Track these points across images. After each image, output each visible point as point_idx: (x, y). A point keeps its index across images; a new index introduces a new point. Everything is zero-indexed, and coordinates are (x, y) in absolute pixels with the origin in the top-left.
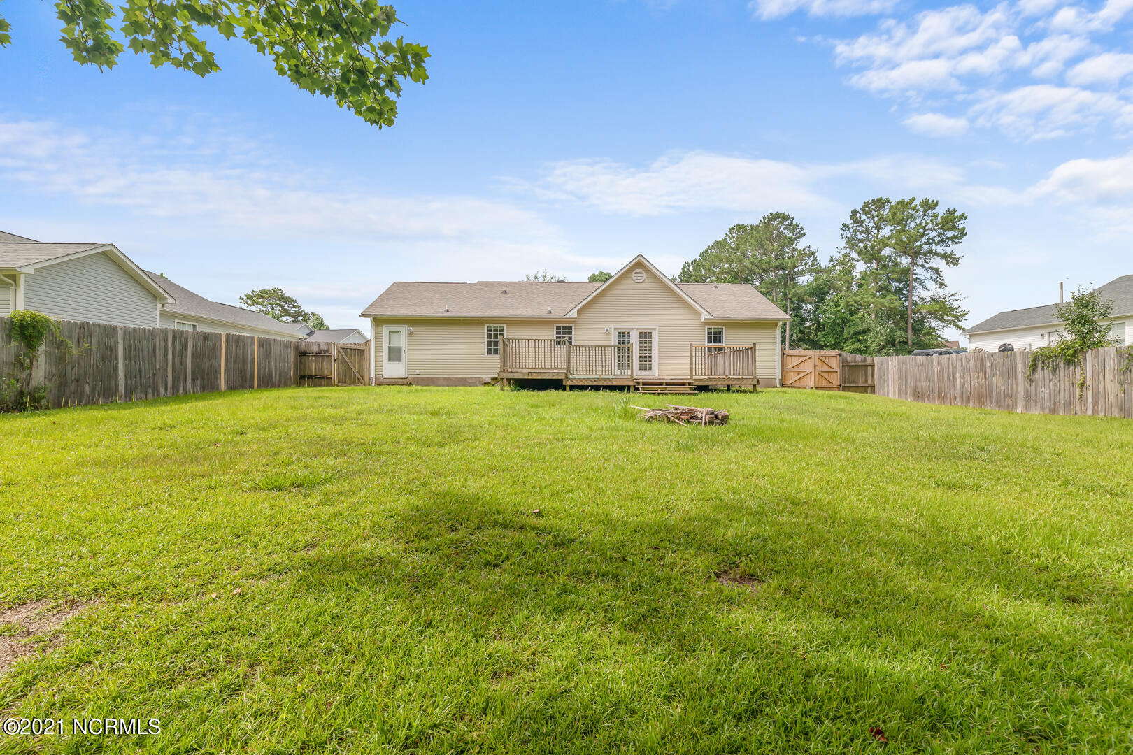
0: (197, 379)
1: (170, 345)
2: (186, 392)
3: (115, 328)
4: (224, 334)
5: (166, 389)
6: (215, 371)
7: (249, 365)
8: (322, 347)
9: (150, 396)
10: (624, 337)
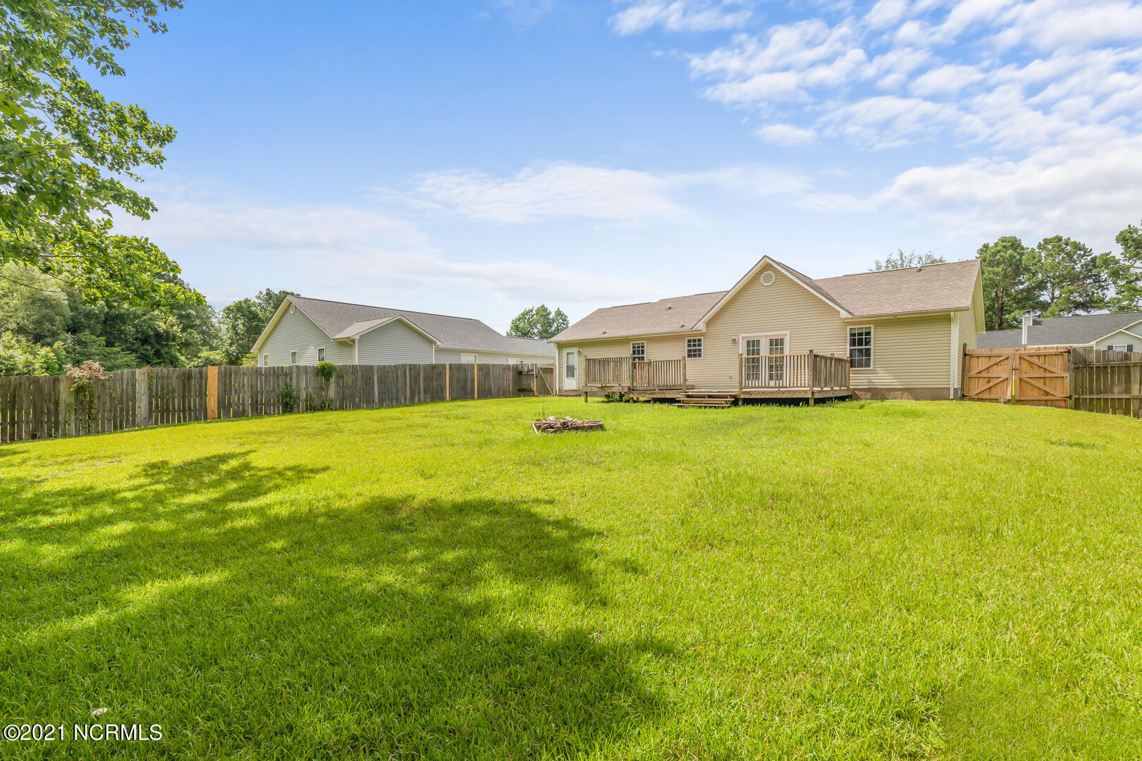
0: (427, 393)
1: (408, 374)
2: (419, 400)
3: (372, 367)
4: (447, 364)
5: (405, 400)
6: (442, 389)
7: (469, 383)
8: (530, 368)
9: (394, 403)
10: (753, 345)
